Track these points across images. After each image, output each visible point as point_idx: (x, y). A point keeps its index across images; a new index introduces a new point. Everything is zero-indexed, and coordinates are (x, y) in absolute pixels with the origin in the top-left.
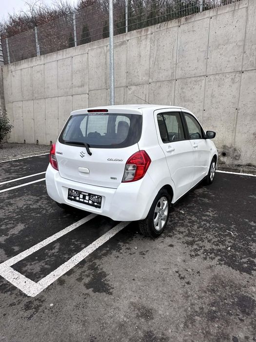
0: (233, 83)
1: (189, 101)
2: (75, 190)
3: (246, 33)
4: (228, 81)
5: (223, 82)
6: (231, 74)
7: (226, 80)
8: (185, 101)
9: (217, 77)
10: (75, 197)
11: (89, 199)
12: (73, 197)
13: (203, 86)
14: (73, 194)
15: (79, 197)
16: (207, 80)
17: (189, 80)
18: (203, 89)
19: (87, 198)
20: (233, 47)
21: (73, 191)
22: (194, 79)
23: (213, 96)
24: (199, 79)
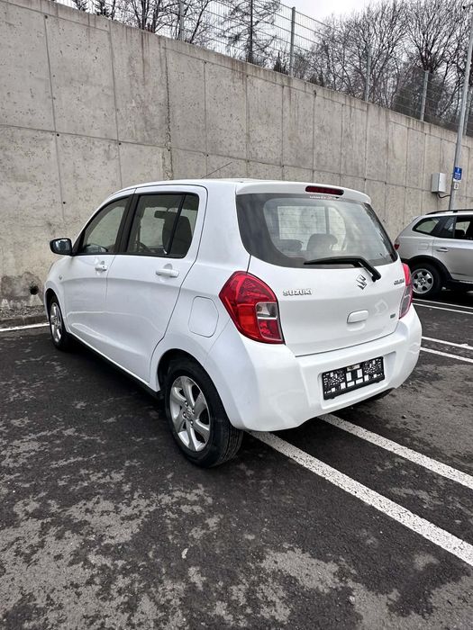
0: (108, 159)
1: (24, 179)
2: (335, 371)
3: (114, 79)
4: (98, 151)
5: (90, 153)
6: (104, 142)
7: (97, 151)
8: (16, 180)
9: (78, 140)
10: (337, 386)
11: (364, 374)
12: (333, 390)
13: (53, 152)
14: (332, 383)
15: (345, 380)
16: (59, 142)
17: (19, 133)
18: (53, 158)
19: (360, 373)
20: (98, 94)
21: (332, 375)
22: (29, 133)
23: (76, 177)
24: (42, 136)
